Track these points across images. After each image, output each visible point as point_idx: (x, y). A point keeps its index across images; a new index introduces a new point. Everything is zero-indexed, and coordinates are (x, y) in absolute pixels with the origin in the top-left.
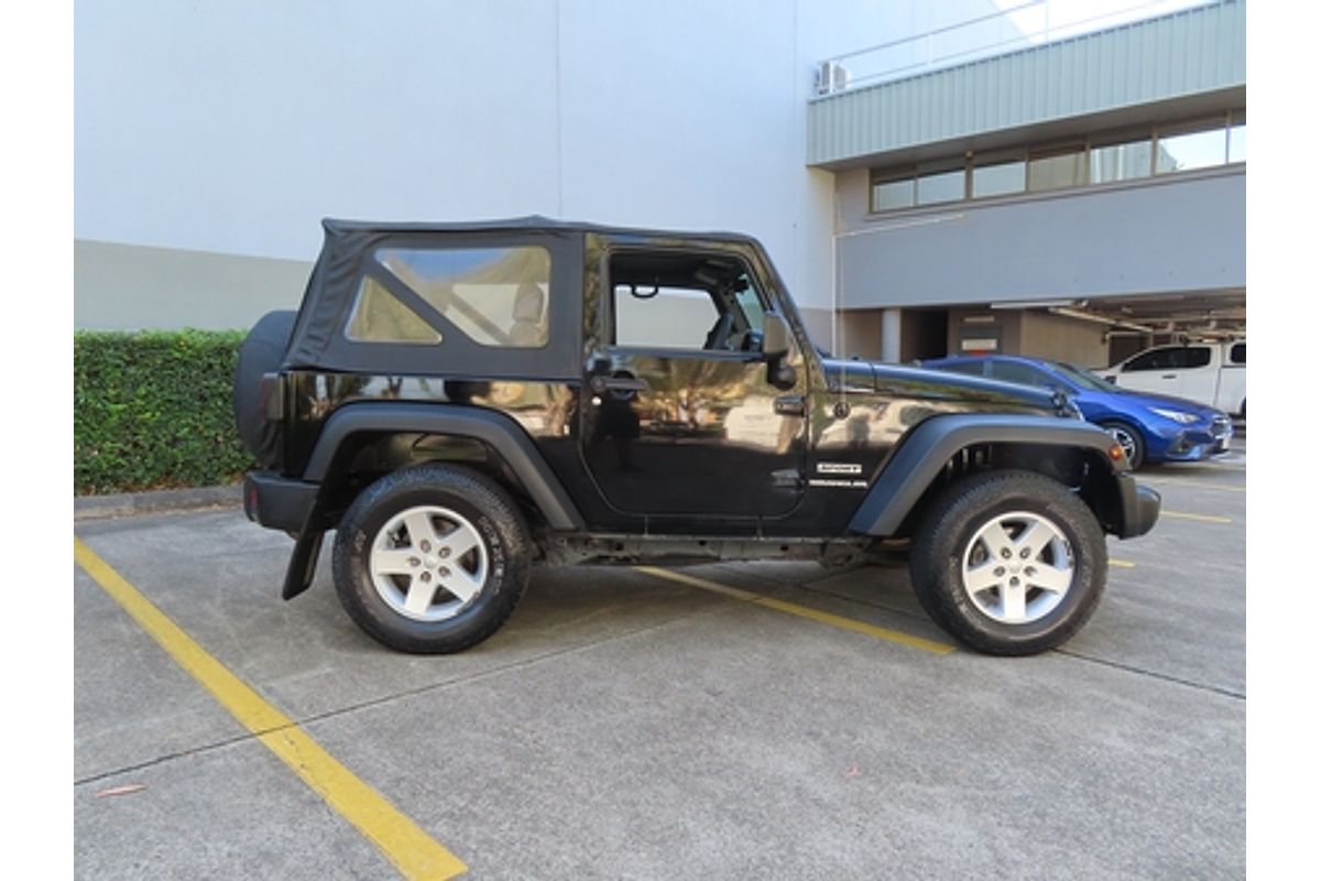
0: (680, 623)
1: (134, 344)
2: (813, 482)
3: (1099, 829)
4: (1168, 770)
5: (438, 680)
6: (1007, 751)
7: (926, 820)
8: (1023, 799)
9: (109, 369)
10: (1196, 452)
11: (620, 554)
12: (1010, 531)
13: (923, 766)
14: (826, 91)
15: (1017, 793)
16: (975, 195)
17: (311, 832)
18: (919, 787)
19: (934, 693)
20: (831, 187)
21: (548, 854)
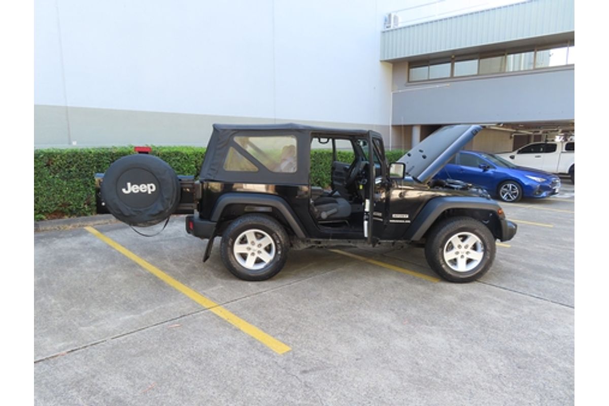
0: (340, 269)
1: (113, 154)
2: (391, 221)
3: (483, 340)
4: (509, 322)
5: (261, 290)
6: (457, 316)
7: (430, 337)
8: (460, 331)
9: (104, 164)
10: (544, 194)
11: (320, 245)
12: (461, 238)
13: (429, 320)
14: (390, 27)
15: (458, 329)
16: (455, 75)
17: (240, 338)
18: (428, 327)
19: (432, 296)
20: (391, 70)
21: (315, 345)
